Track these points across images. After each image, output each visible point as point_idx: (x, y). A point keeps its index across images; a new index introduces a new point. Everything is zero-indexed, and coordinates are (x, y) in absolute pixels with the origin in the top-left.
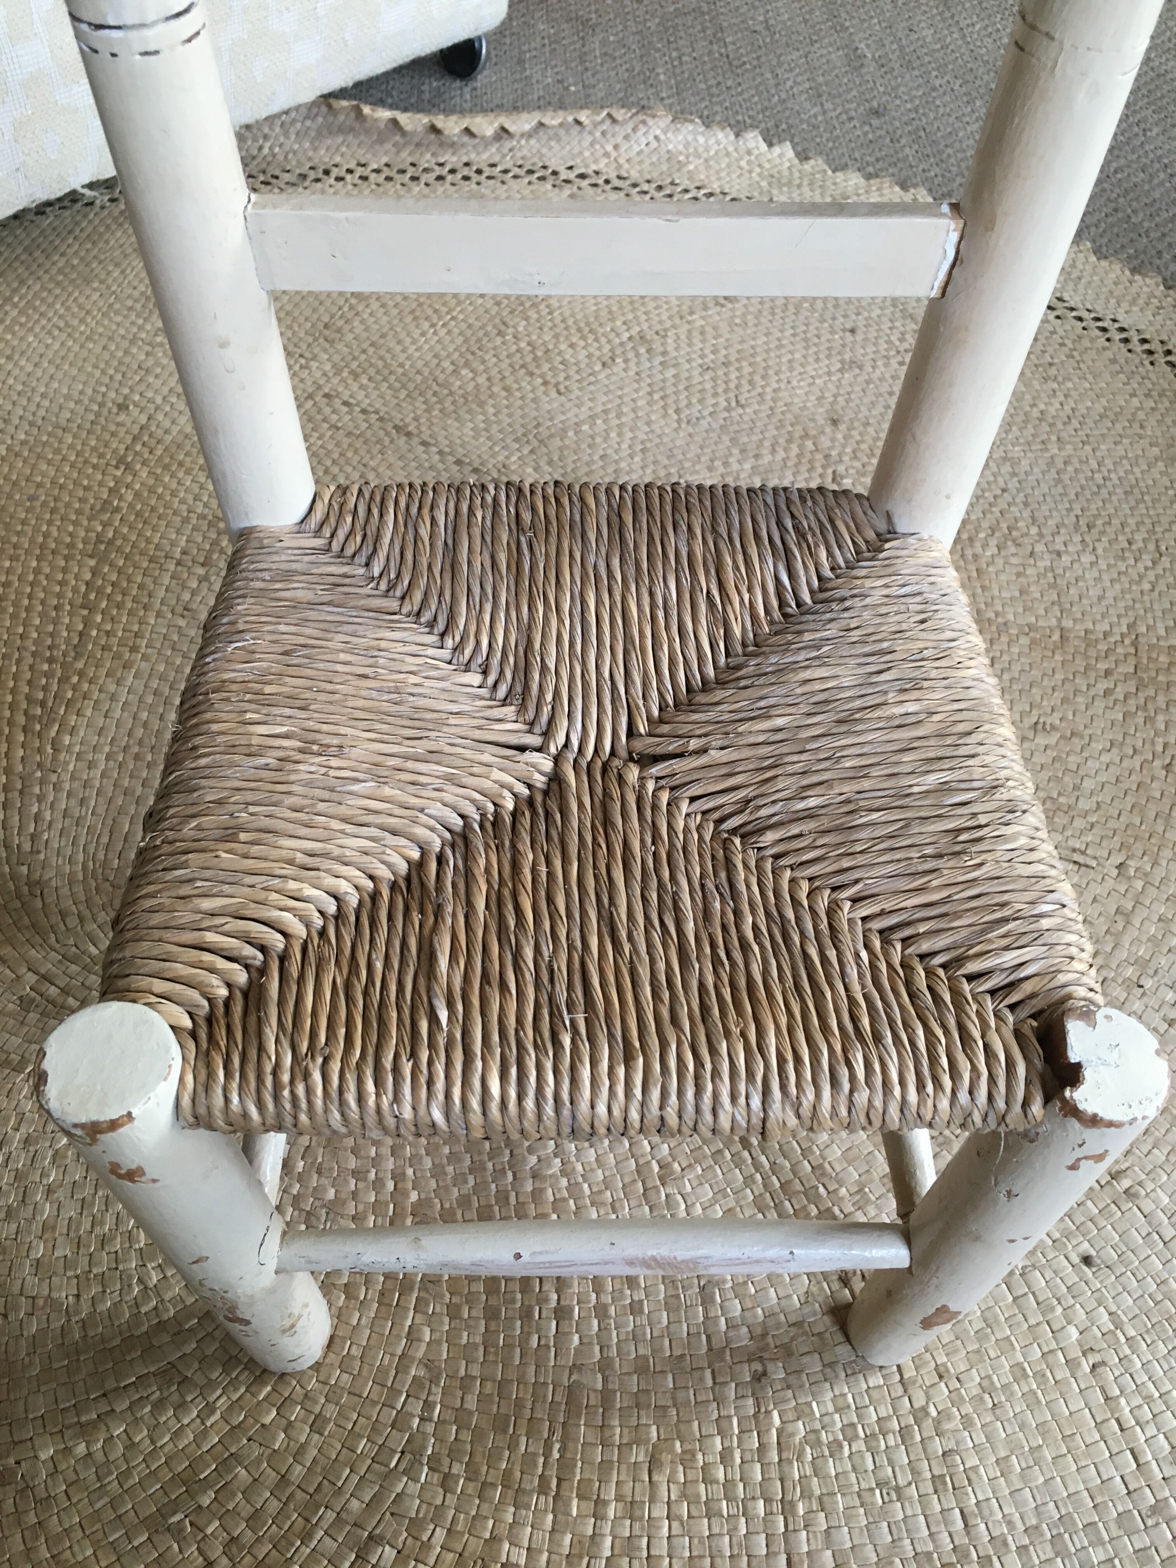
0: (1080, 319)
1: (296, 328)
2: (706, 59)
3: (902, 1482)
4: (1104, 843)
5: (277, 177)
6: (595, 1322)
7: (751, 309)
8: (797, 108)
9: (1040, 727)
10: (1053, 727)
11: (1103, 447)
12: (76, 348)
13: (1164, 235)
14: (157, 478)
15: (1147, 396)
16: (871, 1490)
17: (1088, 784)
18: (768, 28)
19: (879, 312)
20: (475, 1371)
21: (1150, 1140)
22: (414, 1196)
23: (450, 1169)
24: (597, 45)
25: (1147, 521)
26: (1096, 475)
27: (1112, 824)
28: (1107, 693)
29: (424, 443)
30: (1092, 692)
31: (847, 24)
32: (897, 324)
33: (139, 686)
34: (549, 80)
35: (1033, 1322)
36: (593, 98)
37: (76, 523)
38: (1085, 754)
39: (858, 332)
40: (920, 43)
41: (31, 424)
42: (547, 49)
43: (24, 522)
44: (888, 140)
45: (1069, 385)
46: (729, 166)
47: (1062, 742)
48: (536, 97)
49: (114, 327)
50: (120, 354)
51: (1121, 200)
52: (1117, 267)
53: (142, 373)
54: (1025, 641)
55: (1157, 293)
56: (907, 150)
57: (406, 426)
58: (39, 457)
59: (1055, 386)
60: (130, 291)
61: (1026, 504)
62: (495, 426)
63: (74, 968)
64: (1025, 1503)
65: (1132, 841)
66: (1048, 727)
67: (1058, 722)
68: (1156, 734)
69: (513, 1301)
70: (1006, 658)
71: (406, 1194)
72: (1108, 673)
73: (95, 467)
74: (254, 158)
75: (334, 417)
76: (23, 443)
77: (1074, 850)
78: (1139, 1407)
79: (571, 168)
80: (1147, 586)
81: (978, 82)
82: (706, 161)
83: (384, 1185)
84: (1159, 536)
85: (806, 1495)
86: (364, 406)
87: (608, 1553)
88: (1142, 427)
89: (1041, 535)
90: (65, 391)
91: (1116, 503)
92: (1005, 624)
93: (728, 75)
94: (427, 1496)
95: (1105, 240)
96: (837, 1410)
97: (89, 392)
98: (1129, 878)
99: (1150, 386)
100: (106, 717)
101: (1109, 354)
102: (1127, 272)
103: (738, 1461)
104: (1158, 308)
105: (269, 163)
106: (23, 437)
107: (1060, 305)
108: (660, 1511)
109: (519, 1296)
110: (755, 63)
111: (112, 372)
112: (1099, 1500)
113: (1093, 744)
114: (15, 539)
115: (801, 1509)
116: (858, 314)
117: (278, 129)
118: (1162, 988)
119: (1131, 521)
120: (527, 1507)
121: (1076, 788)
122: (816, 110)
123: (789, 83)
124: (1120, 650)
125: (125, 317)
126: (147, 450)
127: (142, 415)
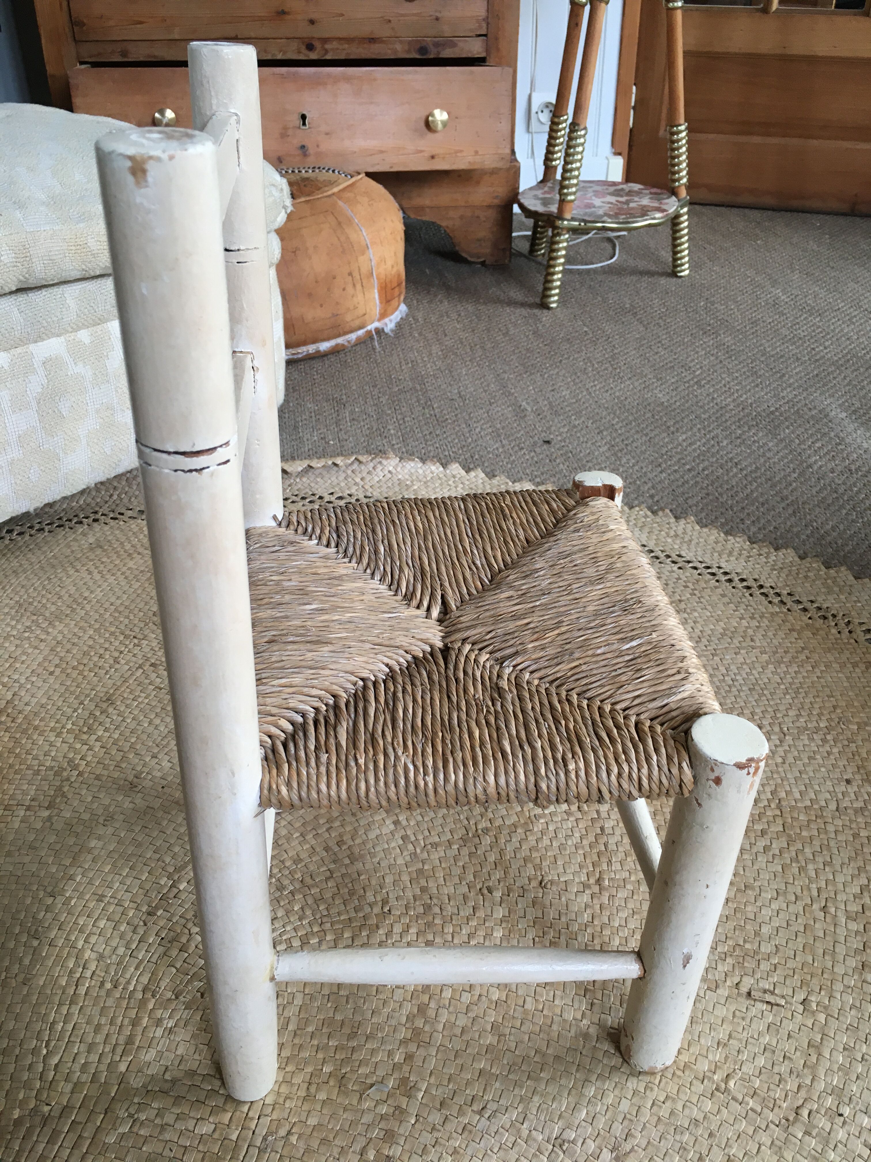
0: (695, 568)
1: (132, 617)
2: (421, 418)
5: (122, 514)
8: (484, 444)
11: (727, 657)
13: (743, 508)
14: (17, 742)
15: (752, 618)
17: (765, 930)
18: (460, 397)
24: (347, 415)
25: (769, 710)
26: (726, 678)
27: (791, 964)
28: (766, 849)
30: (755, 850)
31: (513, 391)
34: (316, 438)
36: (346, 448)
38: (759, 904)
40: (562, 399)
42: (314, 418)
44: (548, 461)
45: (696, 614)
46: (441, 484)
47: (739, 895)
48: (307, 449)
51: (710, 488)
52: (715, 532)
53: (12, 660)
55: (746, 547)
56: (561, 466)
59: (686, 615)
60: (8, 601)
65: (809, 977)
68: (810, 882)
72: (763, 833)
74: (106, 502)
77: (765, 991)
79: (332, 494)
80: (780, 760)
81: (604, 421)
82: (425, 483)
84: (781, 720)
88: (752, 640)
91: (744, 698)
93: (437, 426)
95: (703, 514)
98: (813, 1013)
99: (753, 611)
101: (719, 591)
102: (722, 535)
104: (749, 557)
105: (117, 505)
107: (680, 560)
110: (454, 418)
113: (763, 895)
117: (124, 483)
118: (859, 1114)
119: (757, 710)
121: (757, 934)
122: (497, 445)
123: (478, 430)
124: (769, 813)
126: (10, 719)
127: (8, 693)
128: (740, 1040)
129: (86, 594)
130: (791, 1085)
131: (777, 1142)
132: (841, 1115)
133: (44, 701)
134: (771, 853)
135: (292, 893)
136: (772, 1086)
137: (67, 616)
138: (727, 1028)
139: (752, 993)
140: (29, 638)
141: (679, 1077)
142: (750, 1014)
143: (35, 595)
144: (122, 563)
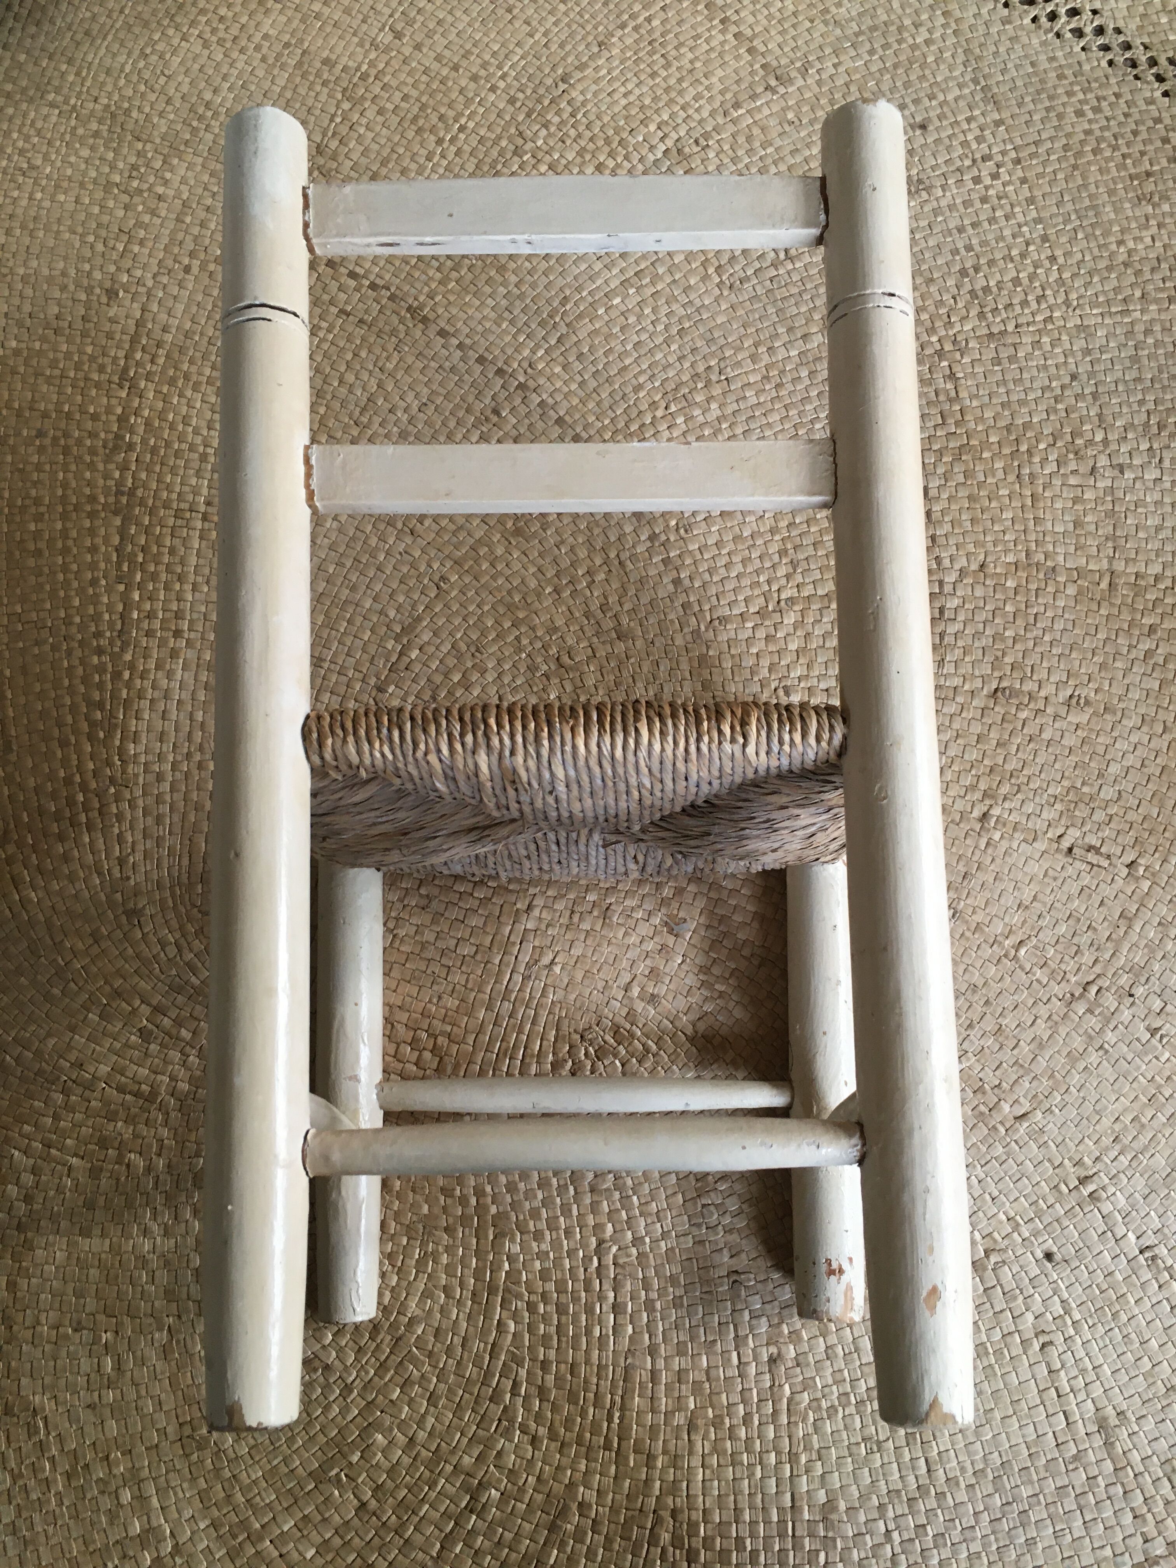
3: (881, 1438)
4: (1119, 840)
6: (645, 1315)
7: (807, 95)
9: (1074, 701)
10: (1087, 702)
12: (47, 204)
14: (165, 399)
16: (858, 1444)
17: (1113, 769)
19: (957, 92)
20: (552, 1354)
21: (1118, 1147)
22: (493, 1210)
23: (522, 1186)
27: (1130, 816)
28: (1148, 654)
29: (442, 333)
30: (1132, 656)
32: (976, 112)
33: (189, 677)
35: (997, 1309)
37: (91, 466)
38: (1116, 734)
39: (931, 128)
41: (20, 324)
43: (39, 468)
47: (1094, 719)
49: (83, 166)
50: (96, 210)
53: (125, 238)
54: (1071, 590)
57: (421, 307)
58: (37, 375)
61: (1095, 395)
62: (518, 302)
63: (181, 999)
64: (976, 1453)
65: (1146, 835)
66: (1082, 701)
67: (1092, 694)
69: (579, 1299)
70: (1050, 614)
71: (486, 1209)
72: (1152, 629)
73: (98, 385)
75: (343, 296)
76: (17, 352)
77: (1089, 849)
78: (1075, 1377)
83: (468, 1201)
85: (807, 1448)
86: (372, 277)
87: (657, 1493)
89: (1105, 442)
90: (46, 272)
92: (1054, 569)
94: (521, 1453)
96: (835, 1382)
97: (72, 272)
98: (1138, 878)
100: (163, 718)
103: (756, 1423)
106: (14, 344)
108: (696, 1461)
109: (583, 1294)
111: (91, 239)
112: (1032, 1451)
113: (1124, 722)
114: (33, 493)
115: (803, 1459)
116: (932, 97)
118: (1152, 995)
120: (596, 1461)
121: (1101, 774)
125: (92, 148)
126: (148, 357)
127: (135, 305)
128: (1045, 904)
129: (208, 96)
130: (1087, 958)
131: (1055, 1017)
132: (1131, 995)
133: (188, 325)
134: (1152, 662)
135: (546, 675)
136: (1067, 958)
137: (186, 143)
138: (1035, 887)
139: (1075, 850)
140: (139, 192)
141: (968, 939)
142: (1064, 874)
143: (130, 93)
144: (252, 23)
